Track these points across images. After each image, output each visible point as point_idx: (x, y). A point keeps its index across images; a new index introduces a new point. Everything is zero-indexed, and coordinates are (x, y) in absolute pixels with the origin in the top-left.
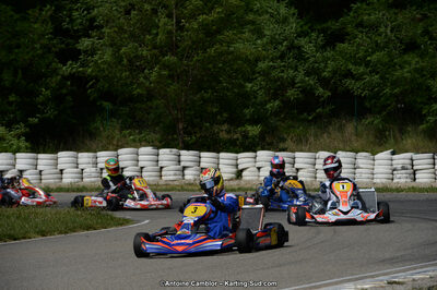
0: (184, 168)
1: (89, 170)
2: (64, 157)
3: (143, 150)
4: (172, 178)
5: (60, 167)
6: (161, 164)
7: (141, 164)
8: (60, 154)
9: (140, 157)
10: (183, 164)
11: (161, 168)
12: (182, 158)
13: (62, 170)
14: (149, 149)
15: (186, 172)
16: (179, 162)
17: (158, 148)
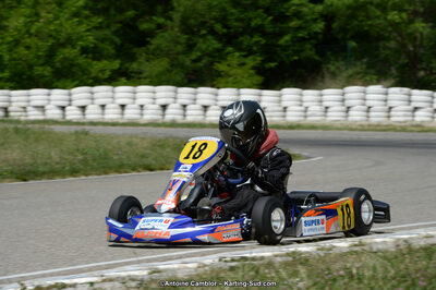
0: (416, 109)
1: (314, 108)
2: (289, 94)
3: (371, 88)
4: (402, 119)
5: (284, 104)
6: (390, 103)
7: (369, 103)
8: (285, 91)
9: (368, 96)
10: (414, 104)
11: (391, 108)
12: (413, 98)
13: (285, 108)
14: (378, 88)
15: (417, 113)
16: (410, 101)
17: (388, 87)
